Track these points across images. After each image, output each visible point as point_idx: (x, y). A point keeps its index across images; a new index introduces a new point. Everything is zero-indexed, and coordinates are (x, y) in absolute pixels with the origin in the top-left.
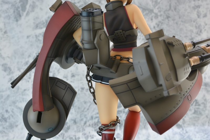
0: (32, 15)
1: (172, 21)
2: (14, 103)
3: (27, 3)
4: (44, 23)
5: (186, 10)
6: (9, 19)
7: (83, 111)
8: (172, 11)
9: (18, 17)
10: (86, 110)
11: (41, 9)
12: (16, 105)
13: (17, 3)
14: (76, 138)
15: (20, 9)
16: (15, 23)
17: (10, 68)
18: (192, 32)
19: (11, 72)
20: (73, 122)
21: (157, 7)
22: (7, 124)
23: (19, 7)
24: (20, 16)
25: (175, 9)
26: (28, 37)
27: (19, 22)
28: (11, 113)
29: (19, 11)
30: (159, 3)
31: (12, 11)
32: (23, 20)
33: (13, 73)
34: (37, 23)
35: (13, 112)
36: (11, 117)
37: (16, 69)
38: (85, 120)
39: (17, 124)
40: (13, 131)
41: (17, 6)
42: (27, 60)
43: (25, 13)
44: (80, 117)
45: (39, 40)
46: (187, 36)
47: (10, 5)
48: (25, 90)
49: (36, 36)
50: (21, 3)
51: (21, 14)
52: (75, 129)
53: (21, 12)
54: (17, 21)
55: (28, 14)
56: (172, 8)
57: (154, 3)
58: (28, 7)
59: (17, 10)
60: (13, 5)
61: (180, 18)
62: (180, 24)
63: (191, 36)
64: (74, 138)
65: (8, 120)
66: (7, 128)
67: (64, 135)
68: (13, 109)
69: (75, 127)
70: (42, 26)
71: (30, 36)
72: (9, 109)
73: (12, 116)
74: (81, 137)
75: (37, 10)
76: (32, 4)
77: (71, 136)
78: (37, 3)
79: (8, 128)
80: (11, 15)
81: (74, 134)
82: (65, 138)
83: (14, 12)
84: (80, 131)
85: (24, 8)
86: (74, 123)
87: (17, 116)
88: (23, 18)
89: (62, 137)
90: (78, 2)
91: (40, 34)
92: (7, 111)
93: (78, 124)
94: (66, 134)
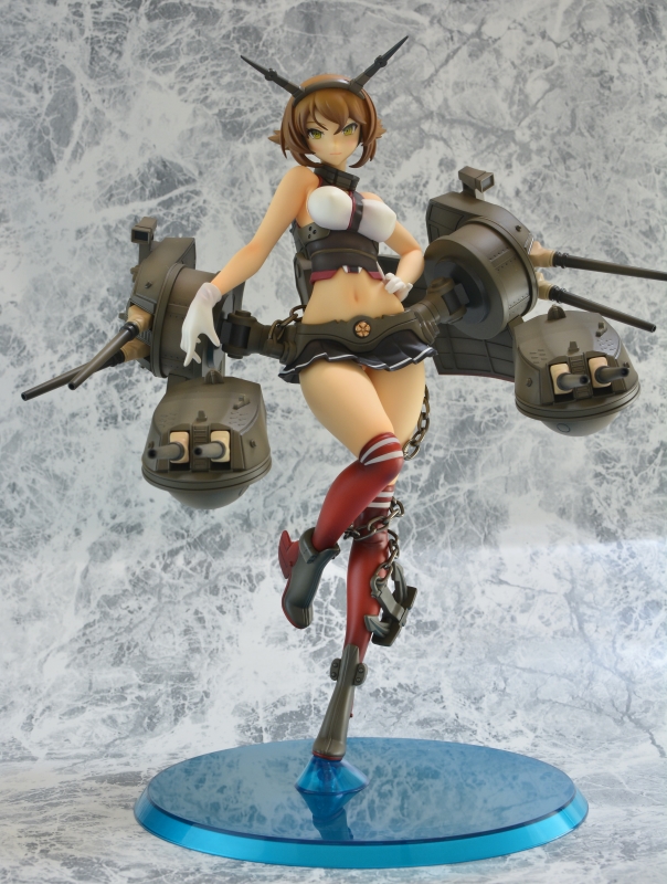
0: (92, 156)
1: (581, 170)
2: (38, 458)
3: (74, 116)
4: (135, 184)
5: (628, 131)
6: (14, 172)
7: (274, 485)
8: (582, 134)
9: (44, 163)
10: (282, 481)
11: (124, 135)
12: (44, 465)
13: (39, 115)
14: (249, 577)
15: (50, 137)
16: (37, 184)
17: (19, 342)
18: (652, 207)
19: (25, 353)
20: (238, 522)
21: (525, 123)
22: (16, 532)
23: (46, 131)
24: (52, 161)
25: (591, 128)
26: (80, 233)
27: (48, 183)
28: (27, 493)
29: (48, 144)
30: (535, 107)
31: (22, 143)
32: (61, 175)
33: (30, 357)
34: (112, 182)
35: (33, 490)
36: (28, 507)
37: (43, 344)
38: (280, 516)
39: (47, 532)
40: (35, 556)
41: (38, 127)
42: (77, 312)
43: (68, 151)
44: (265, 506)
45: (118, 242)
46: (632, 223)
47: (15, 125)
48: (73, 415)
49: (108, 228)
50: (55, 115)
51: (55, 154)
52: (249, 548)
53: (54, 145)
54: (41, 177)
55: (76, 155)
56: (581, 125)
57: (515, 108)
58: (77, 128)
59: (41, 138)
60: (25, 124)
61: (607, 158)
62: (609, 180)
63: (647, 222)
64: (244, 575)
65: (17, 520)
66: (13, 547)
67: (210, 565)
68: (34, 481)
69: (246, 539)
70: (129, 195)
71: (86, 230)
72: (21, 483)
73: (32, 506)
74: (267, 574)
75: (109, 139)
76: (91, 118)
77: (235, 571)
78: (110, 115)
79: (18, 545)
80: (20, 158)
81: (242, 562)
82: (212, 576)
83: (31, 146)
84: (264, 553)
85: (63, 134)
86: (242, 526)
87: (50, 503)
88: (61, 166)
89: (204, 574)
90: (252, 110)
91: (123, 222)
92: (13, 487)
93: (257, 532)
94: (218, 565)
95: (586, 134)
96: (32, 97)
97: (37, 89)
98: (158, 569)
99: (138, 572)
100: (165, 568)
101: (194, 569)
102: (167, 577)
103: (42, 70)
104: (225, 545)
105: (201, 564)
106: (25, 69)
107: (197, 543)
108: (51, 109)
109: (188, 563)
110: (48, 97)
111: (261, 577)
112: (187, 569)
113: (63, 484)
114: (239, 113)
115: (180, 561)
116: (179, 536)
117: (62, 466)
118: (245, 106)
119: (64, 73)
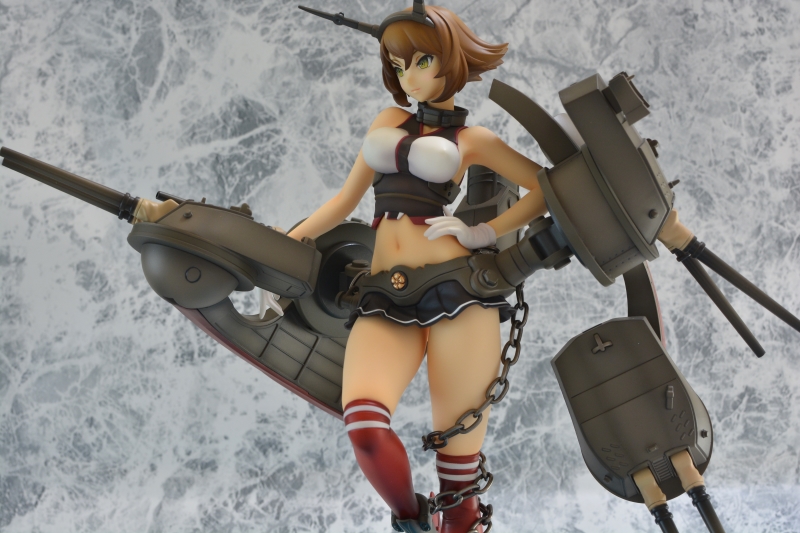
0: (177, 96)
1: (664, 110)
2: (116, 393)
3: (160, 56)
4: (217, 123)
5: (713, 69)
6: (101, 111)
8: (665, 73)
9: (130, 102)
11: (207, 75)
12: (121, 401)
13: (126, 56)
14: (320, 519)
15: (136, 77)
16: (122, 122)
17: (102, 277)
18: (738, 146)
19: (107, 289)
20: (312, 461)
21: (607, 62)
22: (93, 466)
23: (132, 70)
24: (137, 99)
25: (674, 66)
26: (163, 170)
27: (134, 121)
28: (104, 428)
29: (134, 84)
30: (617, 46)
31: (110, 82)
32: (147, 113)
33: (111, 292)
34: (195, 121)
35: (110, 425)
36: (105, 441)
37: (124, 280)
39: (124, 467)
40: (111, 491)
41: (125, 67)
43: (153, 91)
44: (338, 446)
45: (199, 180)
46: (717, 163)
47: (104, 65)
48: (151, 351)
49: (190, 166)
50: (142, 56)
51: (140, 93)
52: (322, 488)
53: (140, 85)
54: (127, 116)
55: (161, 94)
56: (664, 63)
57: (597, 47)
58: (162, 68)
59: (127, 78)
60: (113, 64)
61: (691, 96)
62: (693, 119)
63: (732, 161)
64: (314, 517)
65: (94, 454)
66: (90, 481)
67: (282, 504)
68: (111, 416)
69: (319, 479)
70: (211, 133)
71: (169, 167)
72: (99, 418)
73: (109, 440)
74: (339, 516)
75: (193, 78)
76: (176, 58)
77: (306, 512)
78: (195, 55)
79: (94, 479)
80: (107, 96)
81: (314, 502)
82: (283, 517)
83: (117, 85)
84: (336, 494)
85: (149, 72)
86: (315, 465)
87: (126, 438)
88: (146, 105)
89: (275, 514)
90: (332, 50)
91: (204, 160)
92: (91, 422)
93: (330, 471)
94: (290, 505)
95: (670, 72)
96: (120, 38)
97: (124, 30)
98: (231, 508)
99: (211, 510)
100: (238, 507)
101: (265, 509)
102: (238, 516)
103: (130, 11)
104: (298, 484)
105: (273, 503)
106: (114, 11)
107: (271, 482)
108: (138, 49)
109: (260, 502)
110: (135, 37)
111: (332, 519)
112: (259, 508)
113: (139, 419)
114: (320, 52)
115: (252, 499)
116: (253, 474)
117: (138, 402)
118: (326, 45)
119: (151, 15)
